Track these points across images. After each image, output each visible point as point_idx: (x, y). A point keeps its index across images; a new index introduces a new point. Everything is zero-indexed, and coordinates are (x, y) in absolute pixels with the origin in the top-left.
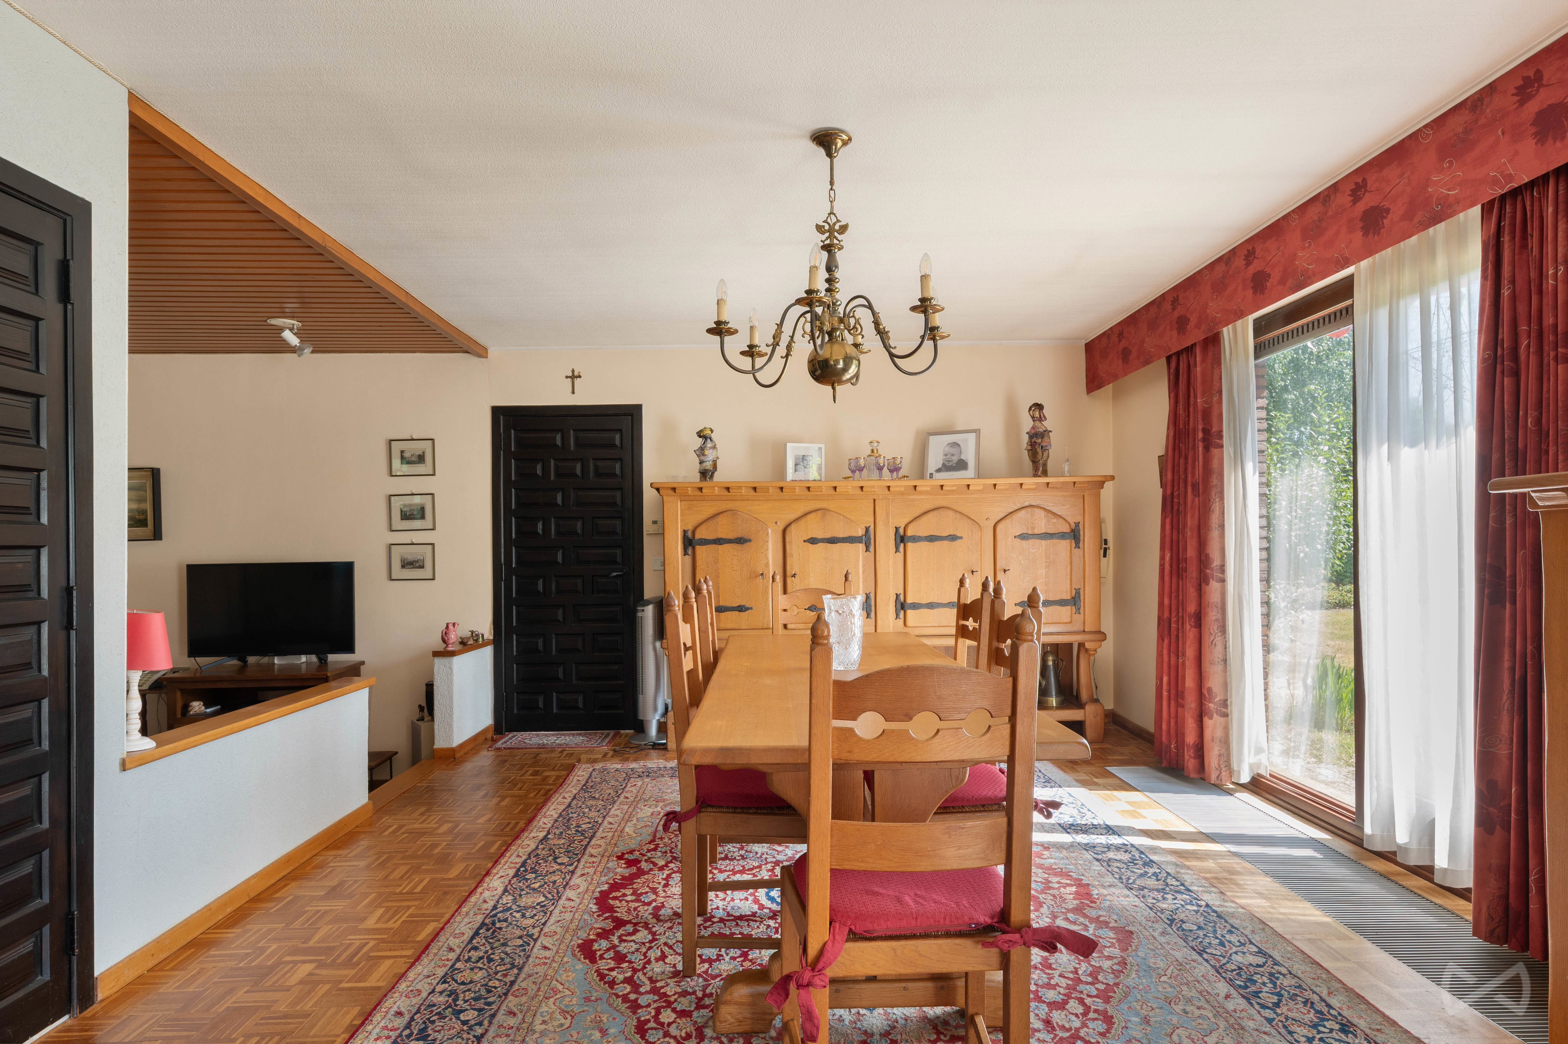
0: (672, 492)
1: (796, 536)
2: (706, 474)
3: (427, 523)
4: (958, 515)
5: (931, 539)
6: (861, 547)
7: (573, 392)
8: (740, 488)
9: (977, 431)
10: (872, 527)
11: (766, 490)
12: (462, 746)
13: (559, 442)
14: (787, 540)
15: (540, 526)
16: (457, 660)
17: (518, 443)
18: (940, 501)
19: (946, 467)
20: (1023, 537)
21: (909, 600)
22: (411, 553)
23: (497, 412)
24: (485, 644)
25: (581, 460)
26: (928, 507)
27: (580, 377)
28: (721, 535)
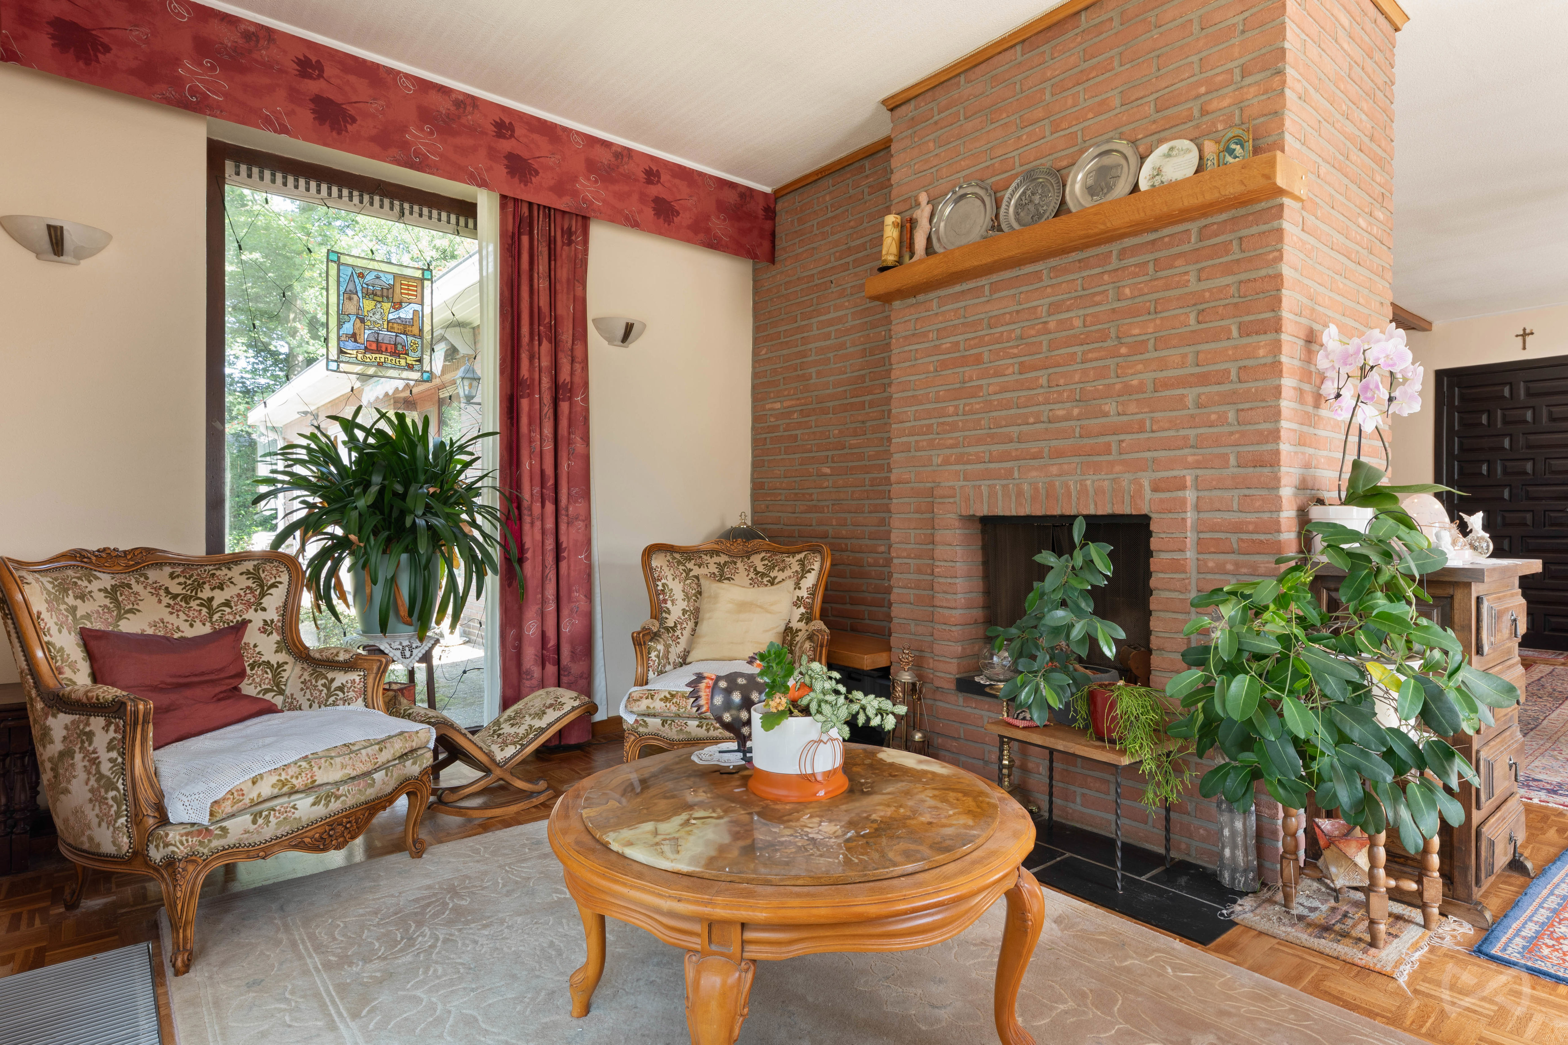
7: (1524, 348)
13: (1507, 394)
15: (1485, 468)
17: (1462, 398)
23: (1441, 374)
25: (1533, 408)
27: (1532, 333)
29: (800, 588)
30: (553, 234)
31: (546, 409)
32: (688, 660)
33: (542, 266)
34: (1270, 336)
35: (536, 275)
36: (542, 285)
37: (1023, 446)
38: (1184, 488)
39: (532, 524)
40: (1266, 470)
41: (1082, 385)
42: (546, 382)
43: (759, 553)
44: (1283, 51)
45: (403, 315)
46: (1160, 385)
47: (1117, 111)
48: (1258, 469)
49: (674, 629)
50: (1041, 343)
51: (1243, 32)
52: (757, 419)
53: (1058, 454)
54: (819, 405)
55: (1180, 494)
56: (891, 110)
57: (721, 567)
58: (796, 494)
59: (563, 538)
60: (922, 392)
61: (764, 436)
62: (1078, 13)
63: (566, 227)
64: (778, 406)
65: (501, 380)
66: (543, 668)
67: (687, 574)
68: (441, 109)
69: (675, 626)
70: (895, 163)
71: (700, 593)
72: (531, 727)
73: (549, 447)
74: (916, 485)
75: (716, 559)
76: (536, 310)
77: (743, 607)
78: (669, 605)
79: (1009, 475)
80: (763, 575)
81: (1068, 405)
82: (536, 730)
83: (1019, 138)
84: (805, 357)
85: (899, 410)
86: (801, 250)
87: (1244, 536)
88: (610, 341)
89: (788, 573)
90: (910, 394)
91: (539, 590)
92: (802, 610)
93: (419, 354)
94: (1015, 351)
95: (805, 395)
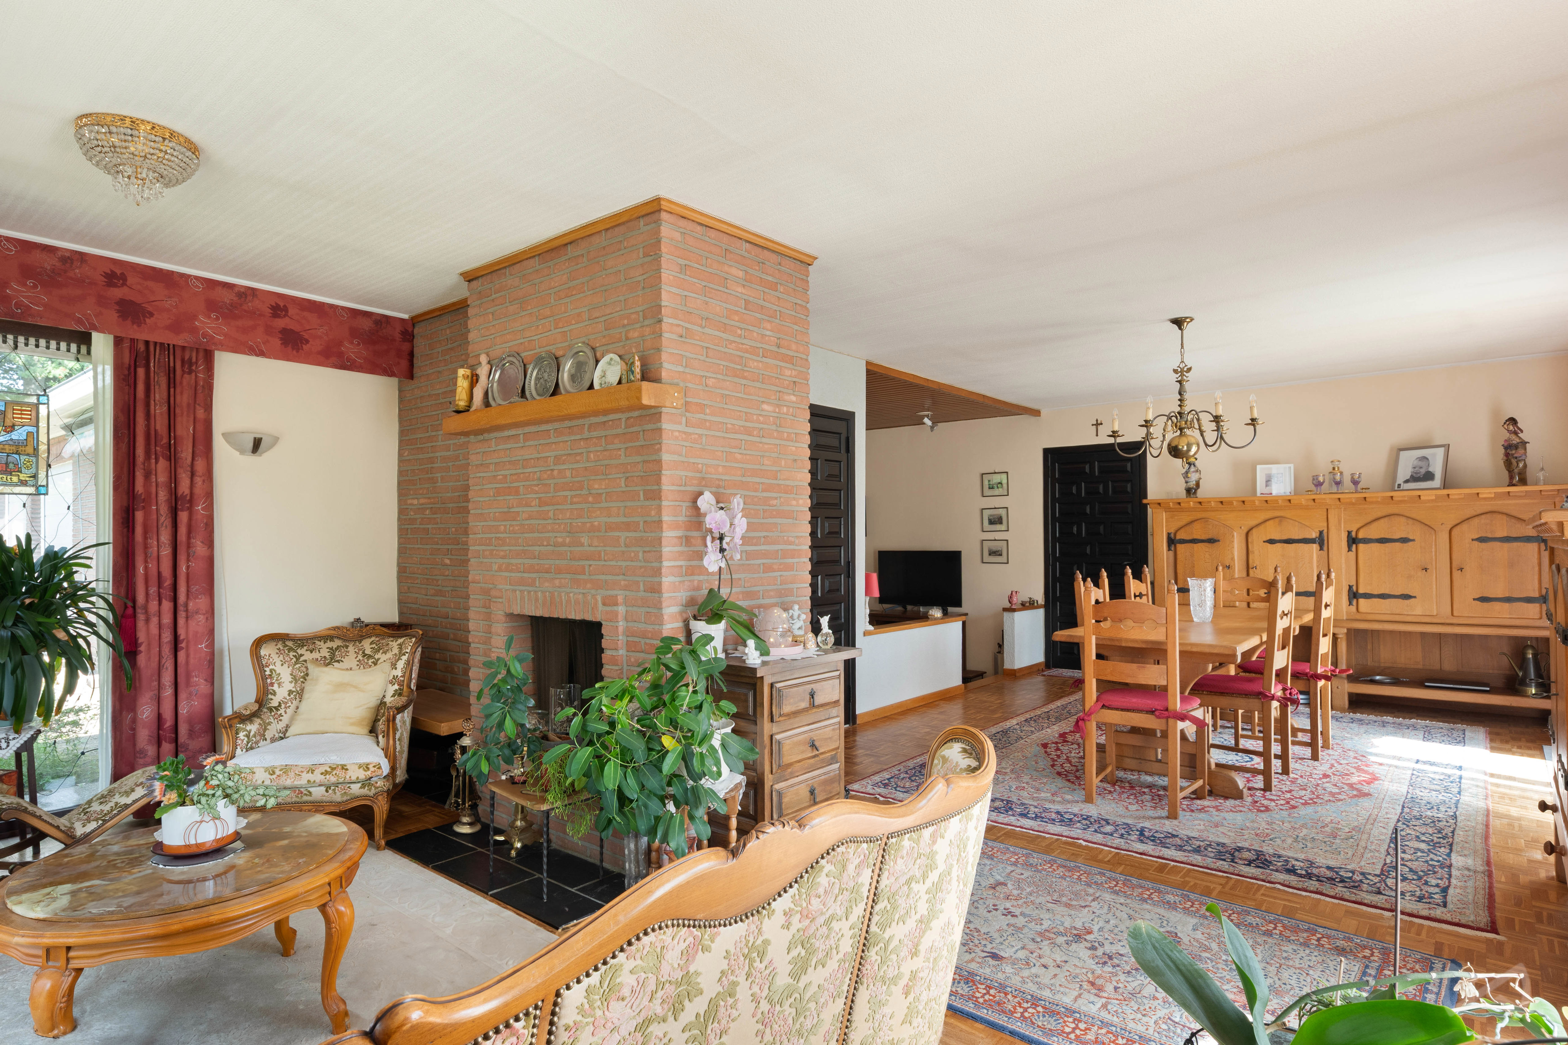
0: (1157, 506)
1: (1257, 538)
2: (1190, 491)
3: (1003, 527)
4: (1410, 521)
5: (1382, 541)
6: (1315, 547)
7: (1097, 435)
8: (1209, 502)
9: (1447, 447)
10: (1325, 531)
11: (1230, 503)
12: (1021, 669)
13: (1087, 470)
14: (1250, 540)
15: (1075, 529)
16: (1017, 615)
17: (1061, 473)
18: (1392, 509)
19: (1414, 479)
20: (1482, 540)
21: (1361, 591)
22: (995, 546)
23: (1047, 452)
24: (1038, 607)
25: (1103, 482)
26: (1380, 514)
28: (1195, 537)
29: (396, 669)
30: (172, 364)
31: (162, 519)
32: (287, 735)
33: (159, 394)
34: (656, 502)
35: (152, 402)
36: (159, 410)
37: (542, 562)
38: (616, 604)
39: (147, 620)
40: (657, 595)
41: (571, 521)
42: (163, 495)
43: (370, 637)
44: (660, 306)
45: (14, 437)
46: (610, 527)
47: (587, 323)
48: (653, 594)
49: (277, 708)
50: (550, 485)
51: (644, 288)
52: (402, 511)
53: (559, 571)
54: (443, 506)
55: (615, 608)
56: (469, 281)
57: (332, 651)
58: (427, 579)
59: (181, 632)
60: (486, 511)
61: (406, 526)
62: (566, 245)
63: (187, 358)
64: (415, 502)
65: (114, 496)
66: (159, 745)
67: (297, 659)
68: (46, 265)
69: (280, 705)
70: (471, 324)
71: (307, 675)
72: (117, 804)
73: (166, 552)
74: (483, 585)
75: (330, 644)
76: (153, 433)
77: (341, 687)
78: (276, 687)
79: (533, 584)
80: (370, 657)
81: (564, 534)
82: (120, 807)
83: (538, 326)
84: (433, 463)
85: (474, 524)
86: (431, 371)
87: (648, 641)
88: (242, 452)
89: (389, 655)
90: (480, 511)
91: (156, 677)
92: (396, 687)
93: (33, 471)
94: (536, 488)
95: (434, 495)
